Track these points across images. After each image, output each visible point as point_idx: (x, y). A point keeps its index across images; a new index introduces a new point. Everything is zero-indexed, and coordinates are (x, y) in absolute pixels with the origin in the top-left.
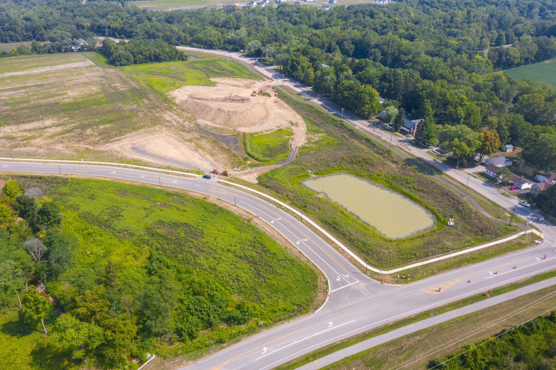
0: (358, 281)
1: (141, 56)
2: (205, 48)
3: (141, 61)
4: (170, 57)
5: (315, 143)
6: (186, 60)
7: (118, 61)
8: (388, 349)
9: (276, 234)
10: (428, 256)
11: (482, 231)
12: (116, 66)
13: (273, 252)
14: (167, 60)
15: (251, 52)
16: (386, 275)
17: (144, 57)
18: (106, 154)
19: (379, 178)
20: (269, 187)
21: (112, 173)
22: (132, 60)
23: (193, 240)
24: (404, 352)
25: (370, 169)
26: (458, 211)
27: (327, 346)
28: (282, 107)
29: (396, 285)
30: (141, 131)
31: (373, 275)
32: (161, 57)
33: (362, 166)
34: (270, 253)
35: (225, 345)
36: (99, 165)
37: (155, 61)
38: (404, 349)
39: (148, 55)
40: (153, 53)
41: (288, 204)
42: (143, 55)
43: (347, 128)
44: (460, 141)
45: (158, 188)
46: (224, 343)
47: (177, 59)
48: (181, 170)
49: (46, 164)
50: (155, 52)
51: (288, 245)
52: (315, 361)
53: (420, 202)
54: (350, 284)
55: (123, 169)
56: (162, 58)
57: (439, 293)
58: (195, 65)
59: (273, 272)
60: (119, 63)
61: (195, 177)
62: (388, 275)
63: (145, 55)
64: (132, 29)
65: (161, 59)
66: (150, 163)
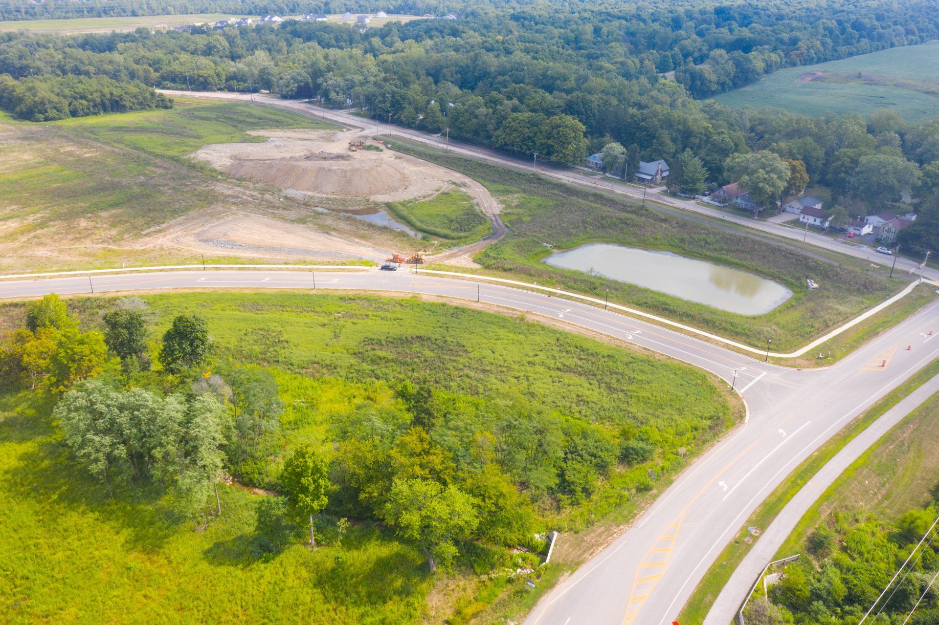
0: (765, 373)
1: (84, 102)
2: (193, 90)
3: (86, 111)
4: (141, 104)
5: (517, 206)
6: (171, 107)
7: (40, 112)
8: (887, 448)
9: (584, 331)
10: (828, 326)
11: (866, 288)
12: (37, 121)
13: (606, 354)
14: (136, 109)
15: (292, 90)
16: (794, 358)
17: (91, 104)
18: (153, 254)
19: (658, 243)
20: (510, 270)
21: (198, 281)
22: (67, 110)
23: (457, 358)
24: (909, 447)
25: (638, 232)
26: (809, 268)
27: (806, 460)
28: (416, 164)
29: (820, 369)
30: (192, 213)
31: (778, 361)
32: (124, 103)
33: (621, 229)
34: (604, 357)
35: (654, 491)
36: (161, 270)
37: (112, 110)
38: (906, 443)
39: (98, 100)
40: (108, 96)
41: (561, 289)
42: (88, 101)
43: (550, 183)
44: (767, 172)
45: (314, 292)
46: (651, 489)
47: (153, 106)
48: (329, 263)
49: (39, 281)
50: (112, 94)
51: (617, 342)
52: (809, 483)
53: (743, 266)
54: (757, 379)
55: (216, 272)
56: (128, 104)
57: (884, 369)
58: (196, 113)
59: (632, 381)
60: (42, 116)
61: (367, 271)
62: (798, 357)
63: (93, 100)
64: (24, 62)
65: (124, 106)
66: (260, 259)
